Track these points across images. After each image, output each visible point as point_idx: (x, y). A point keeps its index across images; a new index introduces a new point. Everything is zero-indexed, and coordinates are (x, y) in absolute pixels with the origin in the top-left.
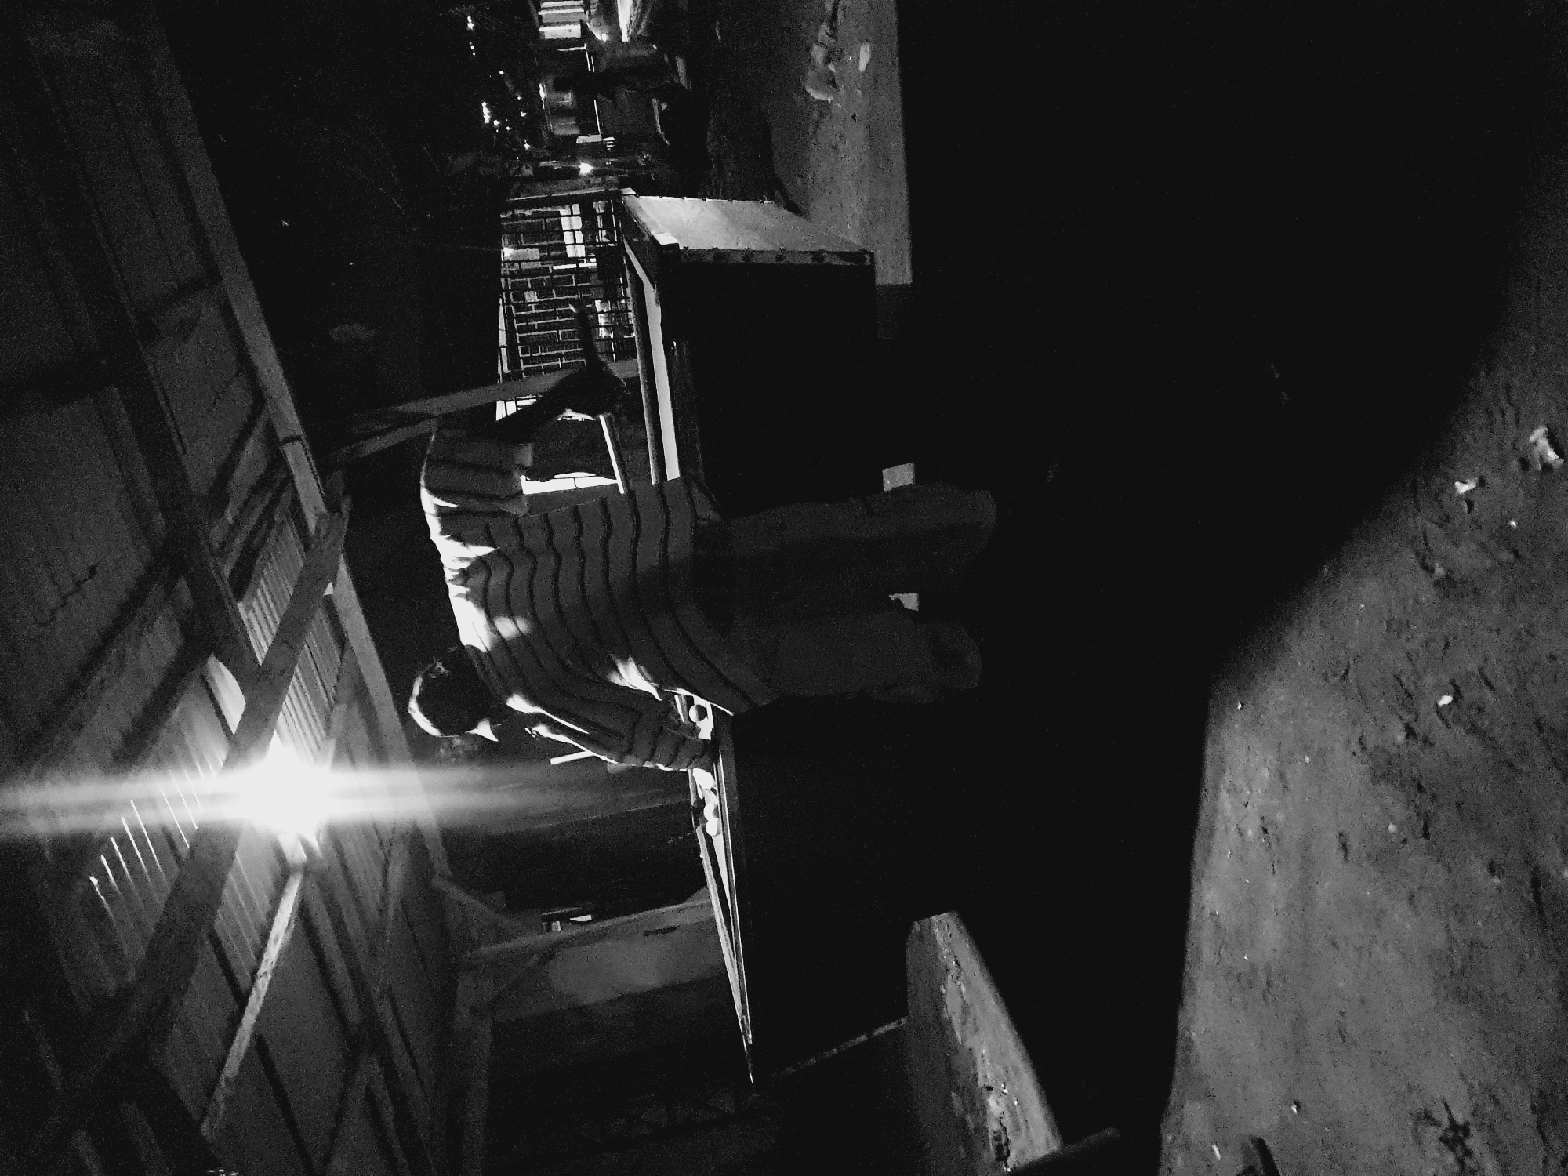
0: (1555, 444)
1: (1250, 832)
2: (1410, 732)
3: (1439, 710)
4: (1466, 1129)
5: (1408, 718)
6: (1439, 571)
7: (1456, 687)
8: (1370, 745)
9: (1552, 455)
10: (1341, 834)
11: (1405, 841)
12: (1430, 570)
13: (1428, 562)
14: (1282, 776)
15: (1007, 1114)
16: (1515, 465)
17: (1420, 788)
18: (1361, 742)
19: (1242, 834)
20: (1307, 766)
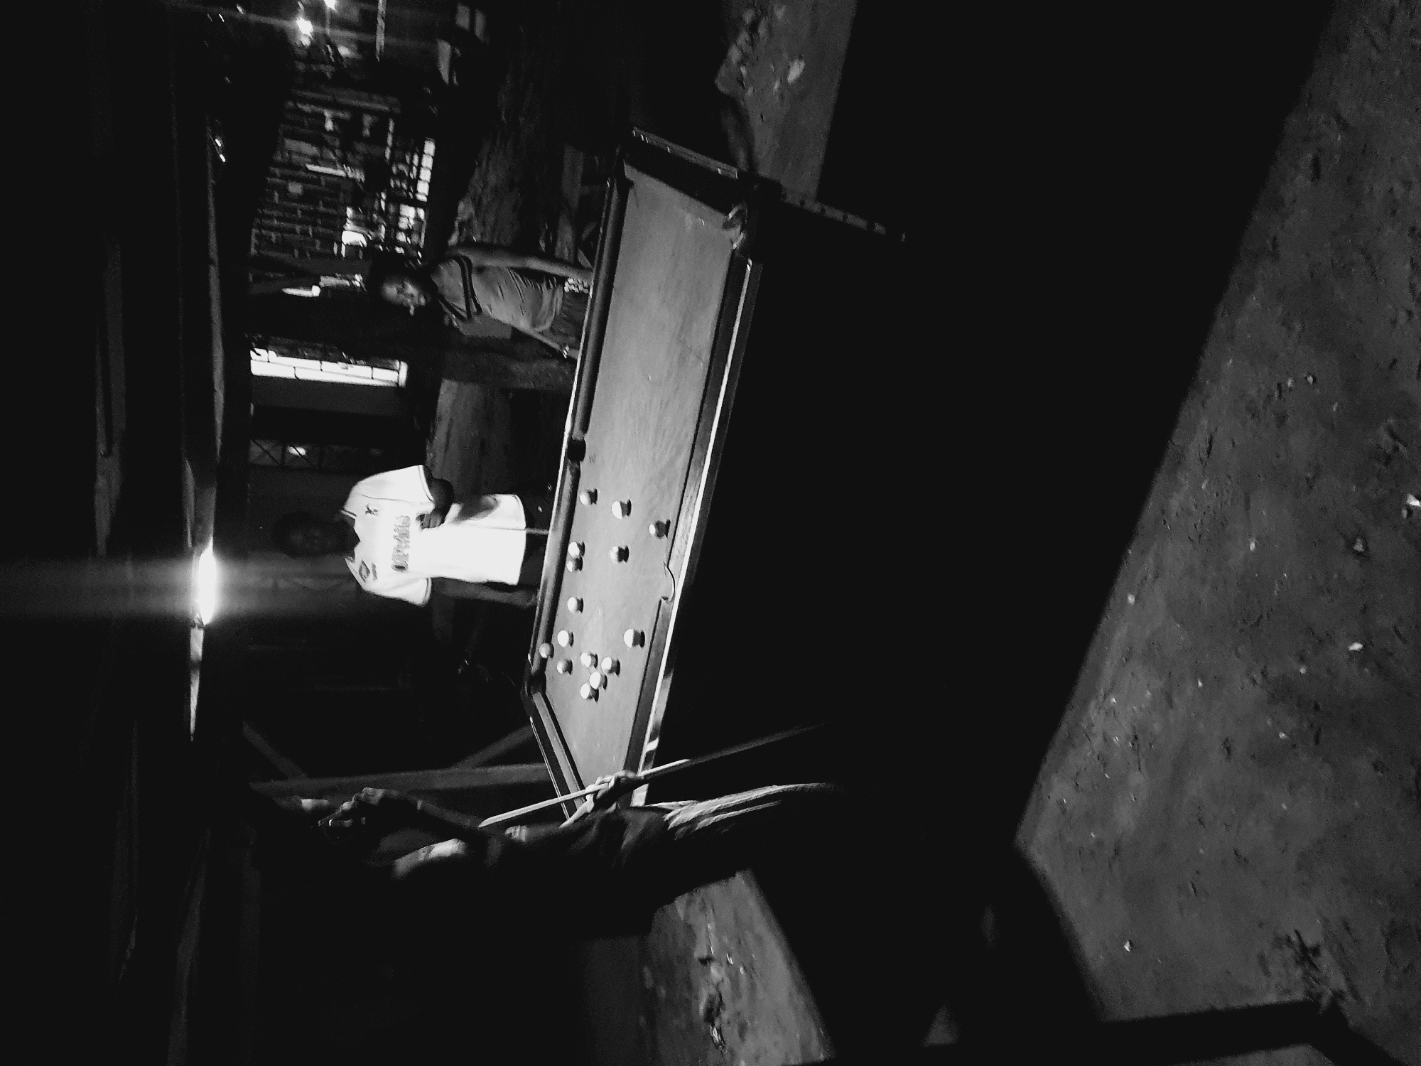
1: (1117, 739)
3: (1348, 654)
4: (1316, 951)
7: (1368, 637)
8: (1272, 673)
10: (1227, 739)
11: (1294, 746)
14: (1168, 696)
15: (727, 980)
17: (1317, 707)
18: (1262, 673)
19: (1107, 739)
20: (1199, 689)
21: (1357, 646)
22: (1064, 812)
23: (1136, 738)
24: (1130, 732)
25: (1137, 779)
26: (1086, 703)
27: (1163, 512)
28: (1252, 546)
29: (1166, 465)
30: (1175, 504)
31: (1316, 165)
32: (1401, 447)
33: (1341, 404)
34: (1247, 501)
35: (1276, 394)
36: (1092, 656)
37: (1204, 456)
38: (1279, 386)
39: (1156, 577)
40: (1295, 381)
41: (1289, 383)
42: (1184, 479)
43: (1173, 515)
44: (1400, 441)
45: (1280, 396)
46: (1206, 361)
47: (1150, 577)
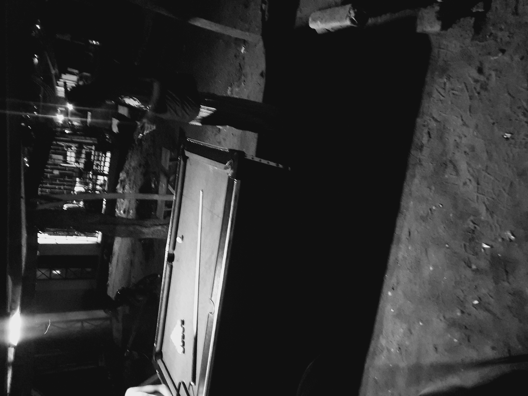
0: (513, 235)
1: (392, 350)
2: (462, 312)
3: (474, 306)
5: (462, 309)
6: (474, 267)
7: (480, 298)
8: (447, 317)
9: (512, 237)
10: (435, 345)
11: (461, 344)
12: (470, 267)
13: (470, 265)
14: (410, 330)
16: (500, 240)
17: (466, 327)
18: (444, 317)
19: (389, 350)
20: (421, 326)
22: (376, 382)
23: (400, 348)
24: (397, 346)
26: (378, 337)
27: (396, 259)
28: (431, 268)
29: (395, 241)
30: (400, 256)
31: (429, 133)
32: (476, 226)
33: (453, 214)
34: (426, 251)
35: (430, 211)
37: (408, 237)
39: (398, 284)
40: (436, 207)
41: (434, 208)
42: (402, 246)
43: (400, 260)
45: (431, 213)
46: (403, 203)
47: (395, 284)
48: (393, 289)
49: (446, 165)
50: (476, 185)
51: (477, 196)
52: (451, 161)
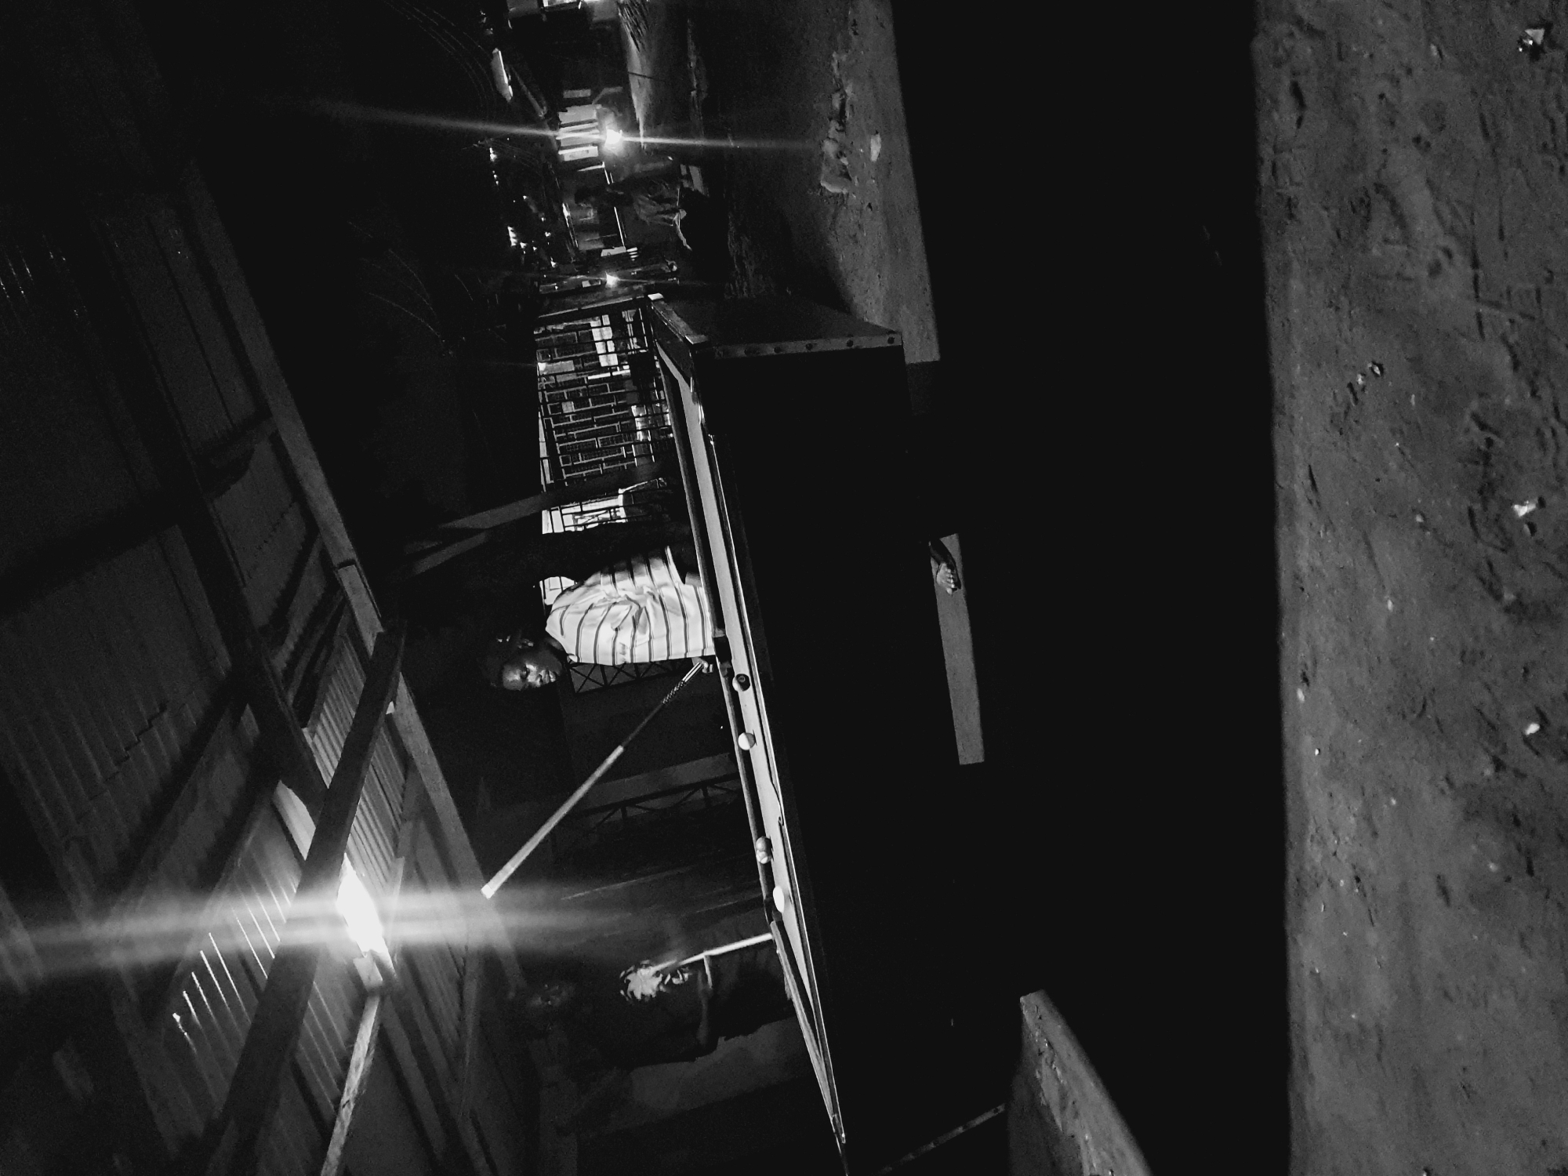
1: (1342, 883)
2: (1499, 765)
3: (1527, 740)
5: (1495, 750)
6: (1509, 597)
7: (1541, 714)
8: (1459, 780)
10: (1439, 878)
11: (1508, 879)
12: (1498, 597)
13: (1495, 588)
14: (1369, 821)
17: (1517, 823)
18: (1448, 779)
19: (1333, 885)
20: (1394, 809)
21: (1533, 728)
22: (1320, 984)
23: (1358, 880)
24: (1351, 872)
25: (1373, 937)
26: (1301, 838)
27: (1296, 576)
28: (1390, 605)
29: (1282, 515)
30: (1303, 565)
31: (1296, 92)
32: (1494, 437)
33: (1418, 395)
34: (1368, 543)
35: (1351, 396)
36: (1289, 774)
37: (1312, 495)
38: (1350, 386)
39: (1315, 663)
40: (1363, 374)
41: (1360, 380)
42: (1302, 530)
43: (1306, 579)
44: (1491, 430)
45: (1356, 400)
46: (1277, 373)
47: (1309, 663)
48: (1306, 680)
49: (1369, 205)
50: (1470, 271)
51: (1479, 316)
52: (1379, 187)
